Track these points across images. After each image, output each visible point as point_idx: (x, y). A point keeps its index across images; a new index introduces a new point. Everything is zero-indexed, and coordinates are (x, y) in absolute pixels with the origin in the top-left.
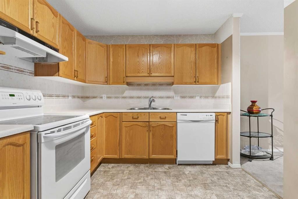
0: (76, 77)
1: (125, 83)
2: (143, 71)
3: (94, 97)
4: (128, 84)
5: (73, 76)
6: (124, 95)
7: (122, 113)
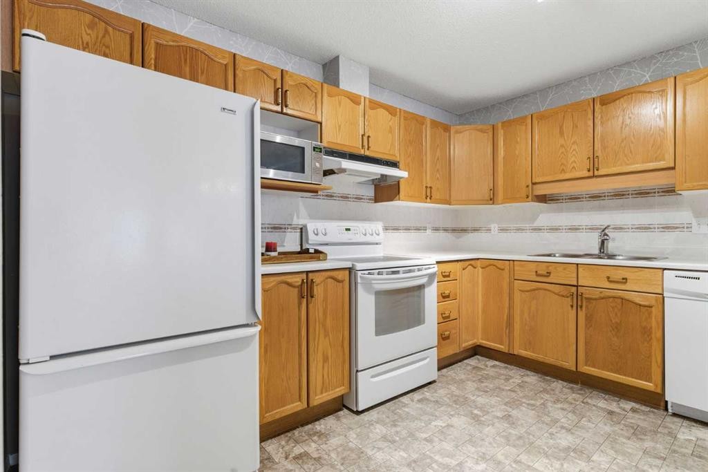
0: (429, 197)
1: (530, 198)
2: (574, 167)
3: (475, 230)
4: (543, 199)
5: (424, 197)
6: (537, 224)
7: (514, 261)
